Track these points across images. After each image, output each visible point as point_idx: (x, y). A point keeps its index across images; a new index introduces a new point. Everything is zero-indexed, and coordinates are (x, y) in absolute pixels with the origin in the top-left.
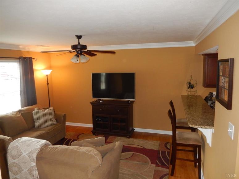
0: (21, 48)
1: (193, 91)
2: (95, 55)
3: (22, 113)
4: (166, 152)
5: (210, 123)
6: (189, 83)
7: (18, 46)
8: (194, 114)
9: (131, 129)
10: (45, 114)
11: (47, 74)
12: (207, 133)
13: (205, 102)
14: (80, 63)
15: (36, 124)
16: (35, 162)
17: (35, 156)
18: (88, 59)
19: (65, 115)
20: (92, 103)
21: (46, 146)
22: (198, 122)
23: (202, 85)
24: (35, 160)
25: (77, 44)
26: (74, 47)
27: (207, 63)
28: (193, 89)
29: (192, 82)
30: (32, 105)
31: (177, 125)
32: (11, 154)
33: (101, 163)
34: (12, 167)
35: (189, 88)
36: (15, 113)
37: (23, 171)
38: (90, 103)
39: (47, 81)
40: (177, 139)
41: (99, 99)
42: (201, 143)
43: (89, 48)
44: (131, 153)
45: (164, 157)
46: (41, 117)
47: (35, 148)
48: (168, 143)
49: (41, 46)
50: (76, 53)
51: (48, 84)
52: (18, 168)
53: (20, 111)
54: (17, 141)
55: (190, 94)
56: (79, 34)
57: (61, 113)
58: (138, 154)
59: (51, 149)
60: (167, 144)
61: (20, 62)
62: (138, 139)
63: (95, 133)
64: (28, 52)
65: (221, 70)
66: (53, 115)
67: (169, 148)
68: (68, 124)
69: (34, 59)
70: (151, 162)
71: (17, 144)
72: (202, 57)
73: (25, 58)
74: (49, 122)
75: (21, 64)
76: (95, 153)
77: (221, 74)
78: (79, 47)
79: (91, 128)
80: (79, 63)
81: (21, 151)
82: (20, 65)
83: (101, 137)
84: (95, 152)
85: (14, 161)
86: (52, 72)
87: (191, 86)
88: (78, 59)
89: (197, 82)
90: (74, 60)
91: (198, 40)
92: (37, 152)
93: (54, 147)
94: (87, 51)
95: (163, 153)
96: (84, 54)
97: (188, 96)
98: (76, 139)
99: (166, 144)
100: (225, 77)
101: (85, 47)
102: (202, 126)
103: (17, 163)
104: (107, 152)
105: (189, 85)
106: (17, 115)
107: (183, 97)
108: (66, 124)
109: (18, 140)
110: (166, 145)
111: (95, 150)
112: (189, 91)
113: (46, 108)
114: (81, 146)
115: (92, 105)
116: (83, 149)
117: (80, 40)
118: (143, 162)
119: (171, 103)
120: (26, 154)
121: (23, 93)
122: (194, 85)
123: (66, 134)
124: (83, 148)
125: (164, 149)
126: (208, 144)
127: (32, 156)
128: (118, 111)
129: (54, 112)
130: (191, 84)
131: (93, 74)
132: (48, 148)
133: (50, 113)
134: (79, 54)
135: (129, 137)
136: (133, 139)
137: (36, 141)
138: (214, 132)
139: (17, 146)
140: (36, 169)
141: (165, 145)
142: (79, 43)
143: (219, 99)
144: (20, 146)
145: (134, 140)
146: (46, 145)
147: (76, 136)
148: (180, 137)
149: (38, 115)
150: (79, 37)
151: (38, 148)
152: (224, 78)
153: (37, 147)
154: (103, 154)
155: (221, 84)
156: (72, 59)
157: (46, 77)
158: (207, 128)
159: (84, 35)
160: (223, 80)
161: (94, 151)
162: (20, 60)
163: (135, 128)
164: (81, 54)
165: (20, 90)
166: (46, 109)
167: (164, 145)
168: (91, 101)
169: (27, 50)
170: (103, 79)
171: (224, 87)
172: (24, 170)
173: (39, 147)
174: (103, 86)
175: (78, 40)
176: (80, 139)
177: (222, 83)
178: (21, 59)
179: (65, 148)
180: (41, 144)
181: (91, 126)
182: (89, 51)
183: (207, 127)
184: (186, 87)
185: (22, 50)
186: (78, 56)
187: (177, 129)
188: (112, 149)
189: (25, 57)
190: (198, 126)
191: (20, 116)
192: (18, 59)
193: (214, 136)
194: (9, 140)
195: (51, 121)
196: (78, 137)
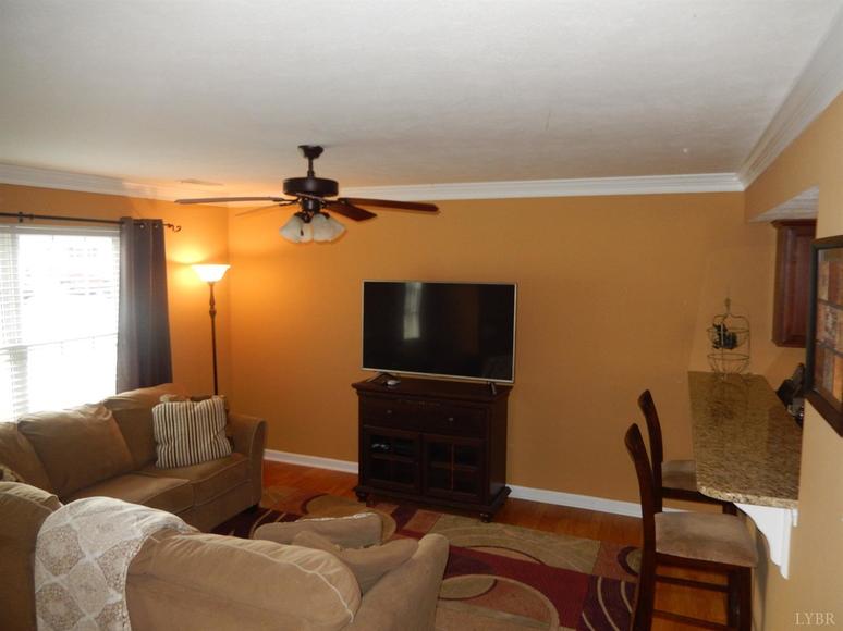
0: (130, 189)
1: (735, 357)
2: (370, 216)
3: (117, 409)
4: (623, 584)
5: (782, 485)
6: (719, 328)
7: (116, 181)
8: (729, 445)
9: (495, 487)
10: (192, 419)
11: (211, 280)
12: (774, 521)
13: (778, 402)
14: (312, 241)
15: (162, 450)
16: (123, 588)
17: (122, 567)
18: (343, 230)
19: (262, 425)
20: (361, 388)
21: (164, 535)
22: (735, 477)
23: (770, 337)
24: (123, 583)
25: (304, 175)
26: (293, 186)
27: (789, 256)
28: (735, 350)
29: (730, 324)
30: (154, 384)
31: (665, 484)
32: (47, 553)
33: (350, 612)
34: (47, 601)
35: (717, 345)
36: (92, 411)
37: (81, 620)
38: (354, 386)
39: (212, 302)
40: (657, 538)
41: (386, 374)
42: (751, 559)
43: (345, 192)
44: (488, 579)
45: (613, 602)
46: (180, 428)
47: (128, 539)
48: (632, 549)
49: (193, 182)
50: (298, 208)
51: (213, 313)
52: (66, 605)
53: (109, 403)
54: (71, 508)
55: (721, 370)
56: (313, 142)
57: (252, 418)
58: (513, 586)
59: (179, 548)
60: (627, 553)
61: (120, 235)
62: (518, 528)
63: (367, 494)
64: (152, 203)
65: (824, 281)
66: (221, 422)
67: (633, 567)
68: (271, 455)
69: (170, 226)
70: (560, 617)
71: (69, 519)
72: (774, 231)
73: (139, 223)
74: (205, 447)
75: (124, 242)
76: (332, 572)
77: (824, 295)
78: (311, 186)
79: (355, 475)
80: (306, 244)
81: (80, 544)
82: (121, 244)
83: (364, 515)
84: (335, 567)
85: (55, 580)
86: (228, 272)
87: (727, 340)
88: (307, 228)
89: (749, 325)
90: (292, 233)
91: (753, 167)
92: (132, 552)
93: (190, 541)
94: (340, 199)
95: (611, 585)
96: (326, 211)
97: (716, 376)
98: (299, 512)
99: (625, 552)
100: (837, 307)
101: (330, 187)
102: (749, 497)
103: (66, 588)
104: (388, 572)
105: (719, 335)
106: (101, 417)
107: (694, 377)
108: (266, 458)
109: (78, 504)
110: (625, 558)
111: (334, 561)
112: (719, 357)
113: (197, 396)
114: (289, 543)
115: (358, 394)
116: (292, 554)
117: (315, 161)
118: (528, 616)
119: (647, 402)
120: (96, 559)
121: (125, 342)
122: (738, 335)
123: (265, 492)
124: (293, 552)
125: (616, 572)
126: (777, 568)
127: (113, 569)
128: (451, 419)
129: (227, 412)
130: (725, 330)
131: (367, 285)
132: (169, 541)
133: (210, 414)
134: (310, 211)
135: (488, 520)
136: (500, 526)
137: (135, 512)
138: (799, 521)
139: (68, 526)
140: (126, 613)
141: (619, 556)
142: (311, 172)
143: (815, 393)
144: (77, 529)
145: (506, 531)
146: (166, 531)
147: (299, 504)
148: (668, 533)
149: (169, 420)
150: (312, 152)
151: (137, 540)
152: (834, 310)
153: (133, 537)
154: (366, 581)
155: (822, 335)
156: (285, 227)
157: (209, 288)
158: (770, 505)
159: (329, 146)
160: (830, 318)
161: (329, 562)
162: (121, 229)
163: (510, 486)
164: (316, 210)
165: (117, 331)
166: (199, 400)
167: (616, 554)
168: (357, 380)
169: (149, 194)
170: (413, 303)
171: (834, 345)
172: (84, 615)
173: (139, 534)
174: (412, 330)
175: (306, 161)
176: (310, 515)
177: (827, 329)
178: (124, 226)
179: (228, 548)
180: (148, 524)
181: (353, 468)
182: (345, 199)
183: (770, 499)
184: (704, 340)
185: (130, 194)
186: (305, 217)
187: (665, 501)
188: (405, 561)
189: (139, 218)
190: (733, 495)
191: (107, 422)
192: (118, 226)
193: (798, 536)
194: (48, 502)
195: (211, 444)
196: (305, 504)
